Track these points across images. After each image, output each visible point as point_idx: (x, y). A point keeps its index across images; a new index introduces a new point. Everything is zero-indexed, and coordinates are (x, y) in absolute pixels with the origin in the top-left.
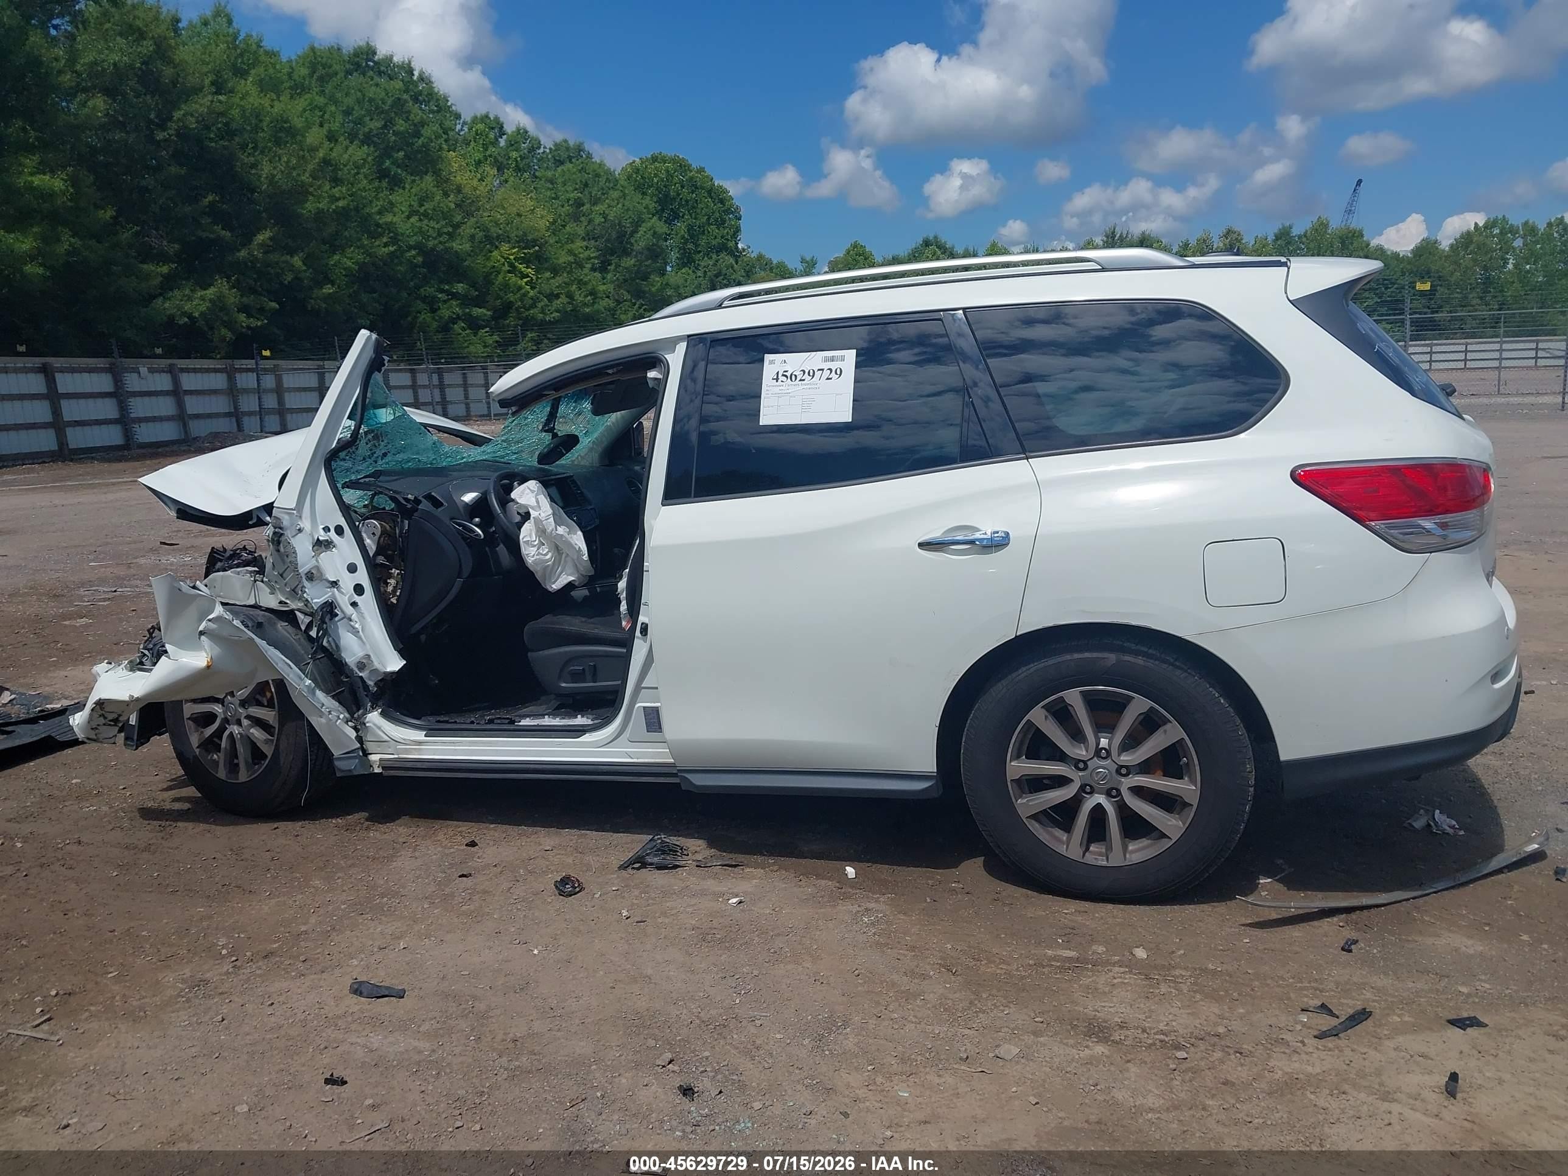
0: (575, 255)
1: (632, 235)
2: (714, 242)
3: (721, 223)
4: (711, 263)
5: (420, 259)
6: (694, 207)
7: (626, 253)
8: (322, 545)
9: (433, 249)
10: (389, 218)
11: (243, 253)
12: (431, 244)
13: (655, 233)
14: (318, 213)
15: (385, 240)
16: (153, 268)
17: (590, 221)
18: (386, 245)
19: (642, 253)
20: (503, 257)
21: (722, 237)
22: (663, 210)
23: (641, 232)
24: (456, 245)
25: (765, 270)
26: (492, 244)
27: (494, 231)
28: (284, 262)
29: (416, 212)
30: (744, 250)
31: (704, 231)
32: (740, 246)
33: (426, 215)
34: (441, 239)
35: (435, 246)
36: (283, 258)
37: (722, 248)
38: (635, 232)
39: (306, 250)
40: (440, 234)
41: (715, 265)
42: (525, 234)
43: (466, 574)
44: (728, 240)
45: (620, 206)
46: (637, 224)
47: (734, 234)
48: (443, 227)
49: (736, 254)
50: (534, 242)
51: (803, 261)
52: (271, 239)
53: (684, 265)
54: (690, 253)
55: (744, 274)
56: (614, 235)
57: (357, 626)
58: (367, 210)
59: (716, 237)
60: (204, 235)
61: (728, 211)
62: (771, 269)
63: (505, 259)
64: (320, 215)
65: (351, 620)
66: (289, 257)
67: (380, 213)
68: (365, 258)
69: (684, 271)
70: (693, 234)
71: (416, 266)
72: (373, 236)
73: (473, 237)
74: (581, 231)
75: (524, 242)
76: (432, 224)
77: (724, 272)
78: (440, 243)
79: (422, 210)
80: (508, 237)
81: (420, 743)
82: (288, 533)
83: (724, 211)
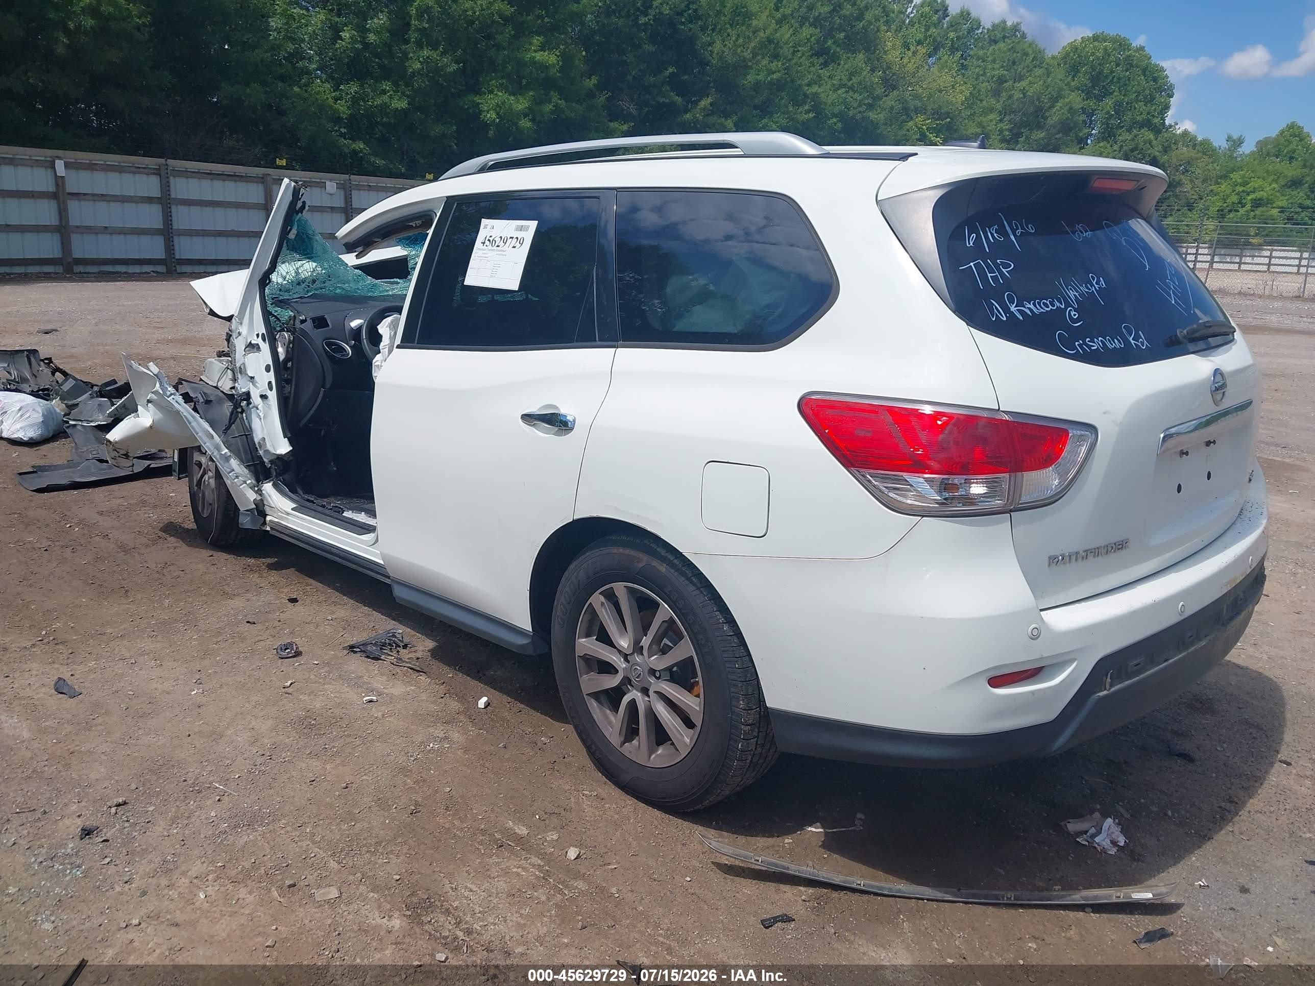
0: (984, 127)
1: (1048, 110)
2: (1138, 118)
3: (1150, 100)
4: (1129, 138)
5: (840, 125)
6: (1125, 85)
7: (1039, 127)
8: (252, 347)
9: (853, 117)
10: (815, 89)
11: (688, 116)
12: (851, 113)
13: (1071, 108)
14: (757, 83)
15: (807, 107)
16: (617, 126)
17: (1010, 97)
18: (808, 112)
19: (1054, 127)
20: (917, 127)
21: (1148, 114)
22: (1093, 87)
23: (1058, 107)
24: (872, 115)
25: (1187, 146)
26: (908, 116)
27: (912, 104)
28: (719, 124)
29: (844, 86)
30: (1171, 126)
31: (1131, 107)
32: (1167, 122)
33: (851, 88)
34: (860, 109)
35: (854, 115)
36: (719, 121)
37: (1146, 124)
38: (1052, 106)
39: (739, 114)
40: (860, 106)
41: (1133, 140)
42: (940, 107)
43: (328, 386)
44: (1153, 116)
45: (1041, 83)
46: (1054, 100)
47: (1161, 111)
48: (865, 98)
49: (1159, 129)
50: (948, 115)
51: (1229, 139)
52: (711, 104)
53: (1104, 139)
54: (1112, 128)
55: (1161, 150)
56: (1032, 109)
57: (260, 414)
58: (799, 82)
59: (1141, 114)
60: (661, 100)
61: (1160, 90)
62: (1195, 145)
63: (919, 128)
64: (757, 87)
65: (258, 409)
66: (723, 120)
67: (809, 85)
68: (788, 123)
69: (1102, 144)
70: (1119, 109)
71: (835, 130)
72: (797, 104)
73: (892, 108)
74: (999, 106)
75: (938, 114)
76: (856, 96)
77: (1140, 146)
78: (860, 112)
79: (850, 84)
80: (925, 109)
81: (288, 514)
82: (234, 335)
83: (1155, 89)
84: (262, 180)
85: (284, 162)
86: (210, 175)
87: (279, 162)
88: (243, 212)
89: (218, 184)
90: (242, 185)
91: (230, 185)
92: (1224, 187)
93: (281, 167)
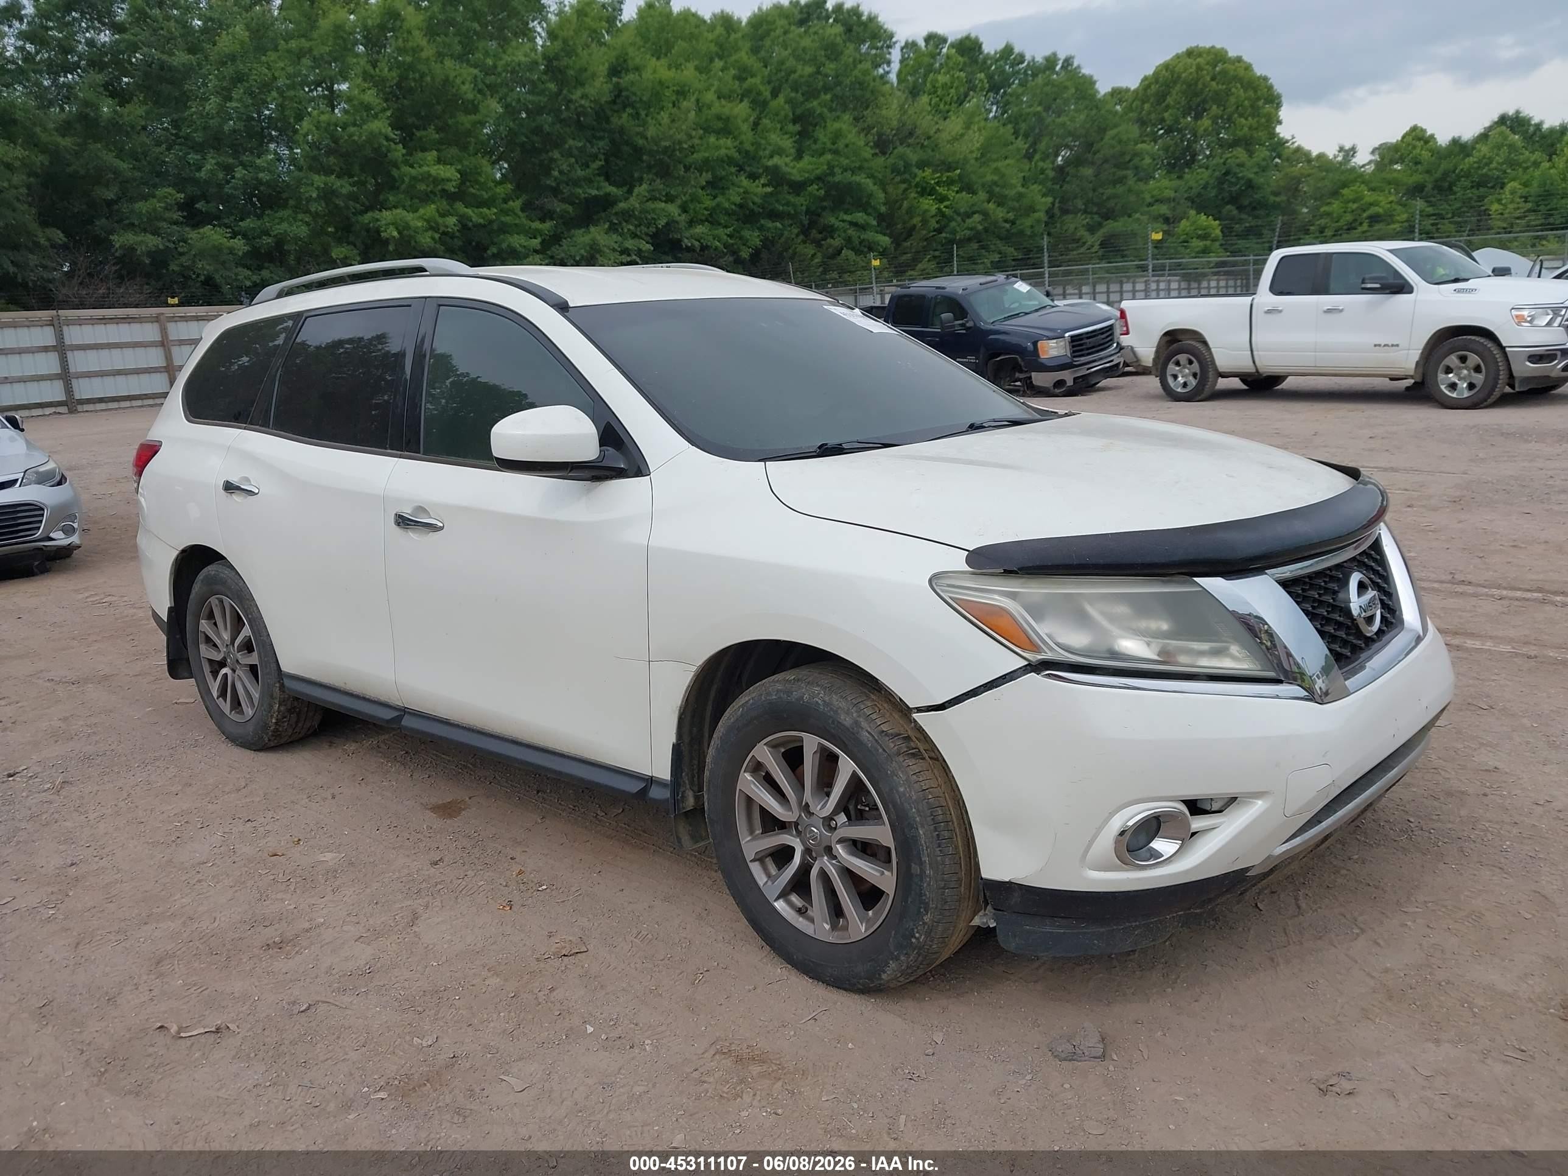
84: (157, 319)
85: (176, 301)
86: (104, 320)
87: (170, 301)
88: (140, 351)
89: (112, 328)
90: (136, 327)
91: (124, 327)
92: (1336, 206)
93: (173, 306)
